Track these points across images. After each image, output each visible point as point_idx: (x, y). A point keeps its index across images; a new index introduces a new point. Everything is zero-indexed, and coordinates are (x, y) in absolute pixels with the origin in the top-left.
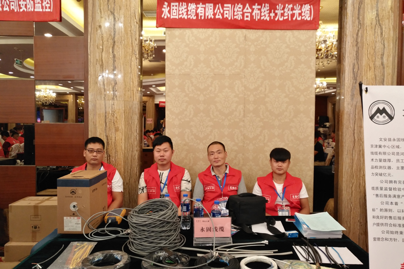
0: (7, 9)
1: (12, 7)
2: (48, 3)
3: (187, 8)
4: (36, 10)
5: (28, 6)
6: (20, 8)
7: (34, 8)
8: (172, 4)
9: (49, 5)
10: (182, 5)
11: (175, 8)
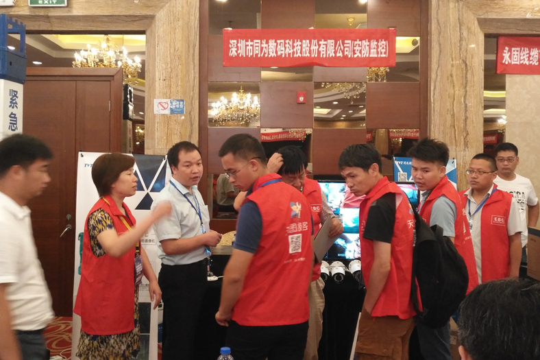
0: (341, 55)
1: (346, 53)
2: (383, 48)
3: (529, 53)
4: (371, 56)
5: (363, 52)
6: (354, 53)
7: (370, 54)
8: (513, 49)
9: (384, 50)
10: (524, 50)
11: (516, 53)
